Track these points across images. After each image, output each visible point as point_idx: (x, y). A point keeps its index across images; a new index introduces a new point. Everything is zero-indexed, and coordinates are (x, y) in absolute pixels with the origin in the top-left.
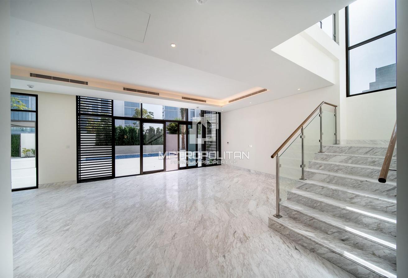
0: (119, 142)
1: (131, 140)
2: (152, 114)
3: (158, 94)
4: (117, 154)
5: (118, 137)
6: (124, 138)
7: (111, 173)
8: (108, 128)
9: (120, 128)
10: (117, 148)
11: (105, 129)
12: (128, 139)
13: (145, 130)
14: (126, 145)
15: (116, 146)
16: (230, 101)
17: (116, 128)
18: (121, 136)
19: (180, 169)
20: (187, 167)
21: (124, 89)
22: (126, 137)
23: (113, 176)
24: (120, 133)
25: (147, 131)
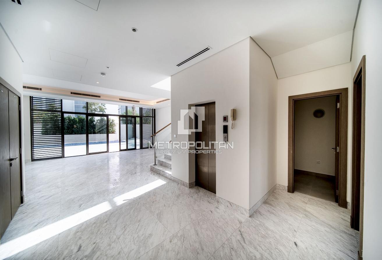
0: (68, 131)
1: (81, 129)
2: (104, 106)
3: (100, 97)
4: (66, 142)
5: (67, 127)
6: (73, 127)
7: (61, 154)
8: (55, 118)
9: (69, 118)
10: (66, 136)
11: (52, 119)
12: (78, 129)
13: (96, 121)
14: (75, 134)
15: (65, 135)
16: (157, 102)
17: (65, 119)
18: (70, 126)
19: (121, 150)
20: (127, 150)
21: (71, 93)
22: (75, 126)
23: (63, 156)
24: (69, 122)
25: (98, 121)
